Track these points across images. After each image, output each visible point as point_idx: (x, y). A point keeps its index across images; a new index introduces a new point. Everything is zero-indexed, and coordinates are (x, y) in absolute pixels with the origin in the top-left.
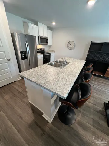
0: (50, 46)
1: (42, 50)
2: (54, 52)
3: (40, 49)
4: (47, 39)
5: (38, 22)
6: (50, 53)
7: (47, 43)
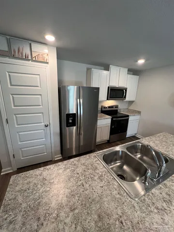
0: (131, 102)
1: (114, 109)
2: (139, 113)
3: (109, 107)
4: (126, 90)
5: (110, 66)
6: (128, 116)
7: (125, 97)
